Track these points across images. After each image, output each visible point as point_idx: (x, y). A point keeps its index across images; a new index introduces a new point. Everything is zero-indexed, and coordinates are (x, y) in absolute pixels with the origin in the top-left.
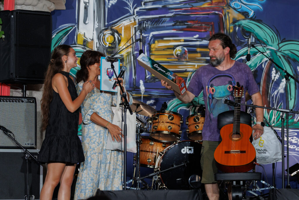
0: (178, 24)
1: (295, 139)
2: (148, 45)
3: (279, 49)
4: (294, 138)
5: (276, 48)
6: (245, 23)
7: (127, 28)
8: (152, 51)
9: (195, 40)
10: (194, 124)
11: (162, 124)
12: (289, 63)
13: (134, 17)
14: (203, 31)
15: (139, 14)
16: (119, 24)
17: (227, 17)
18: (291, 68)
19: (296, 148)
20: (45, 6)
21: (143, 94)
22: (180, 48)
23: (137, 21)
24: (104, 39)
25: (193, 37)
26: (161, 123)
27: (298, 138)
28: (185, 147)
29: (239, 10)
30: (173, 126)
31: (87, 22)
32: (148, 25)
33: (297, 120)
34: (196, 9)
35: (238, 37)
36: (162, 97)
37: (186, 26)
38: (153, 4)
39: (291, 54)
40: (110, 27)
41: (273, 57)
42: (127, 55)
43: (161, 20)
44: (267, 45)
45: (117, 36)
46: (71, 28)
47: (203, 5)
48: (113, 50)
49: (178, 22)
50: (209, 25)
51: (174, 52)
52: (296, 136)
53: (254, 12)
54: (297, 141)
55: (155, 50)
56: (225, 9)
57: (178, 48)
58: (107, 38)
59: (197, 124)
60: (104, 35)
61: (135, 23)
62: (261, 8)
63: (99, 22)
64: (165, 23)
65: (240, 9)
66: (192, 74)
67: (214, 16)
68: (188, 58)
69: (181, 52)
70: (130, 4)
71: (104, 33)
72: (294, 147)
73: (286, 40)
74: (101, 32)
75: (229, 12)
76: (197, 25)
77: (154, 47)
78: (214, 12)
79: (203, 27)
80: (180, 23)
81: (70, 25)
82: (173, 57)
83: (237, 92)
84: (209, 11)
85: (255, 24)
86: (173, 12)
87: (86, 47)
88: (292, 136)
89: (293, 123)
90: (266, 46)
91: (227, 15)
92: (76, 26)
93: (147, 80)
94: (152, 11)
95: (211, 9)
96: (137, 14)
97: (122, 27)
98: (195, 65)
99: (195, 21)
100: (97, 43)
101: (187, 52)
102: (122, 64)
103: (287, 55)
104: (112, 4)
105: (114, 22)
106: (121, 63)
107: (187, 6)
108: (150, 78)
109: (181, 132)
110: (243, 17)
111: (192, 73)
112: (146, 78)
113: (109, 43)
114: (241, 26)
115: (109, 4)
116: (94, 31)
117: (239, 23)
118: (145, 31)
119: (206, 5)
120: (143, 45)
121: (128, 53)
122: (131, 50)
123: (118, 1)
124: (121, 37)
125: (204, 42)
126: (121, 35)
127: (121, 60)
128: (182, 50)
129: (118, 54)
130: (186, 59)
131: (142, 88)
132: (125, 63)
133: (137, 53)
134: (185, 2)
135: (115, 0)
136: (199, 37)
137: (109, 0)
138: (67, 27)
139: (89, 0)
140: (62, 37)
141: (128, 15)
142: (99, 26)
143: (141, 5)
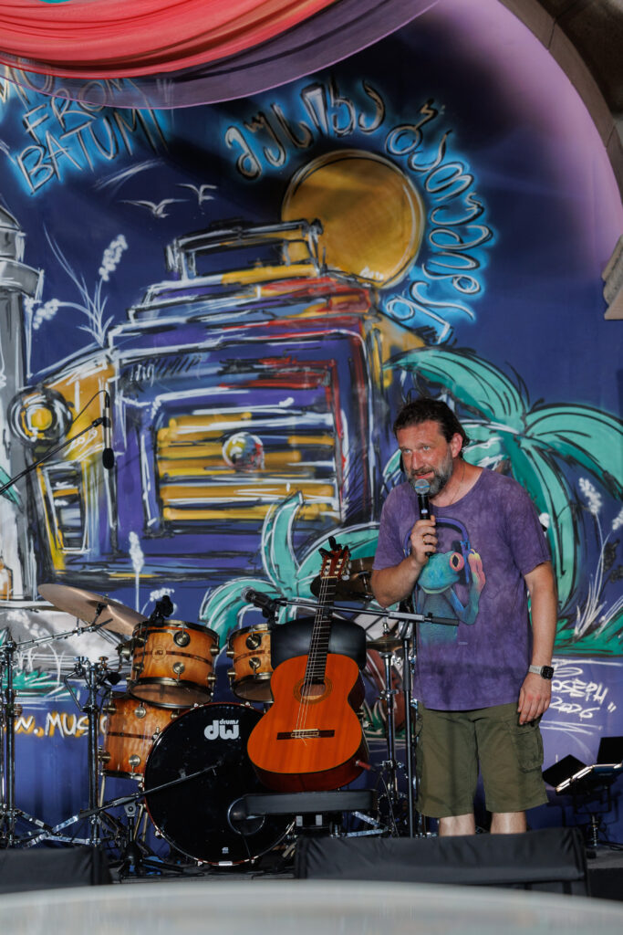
0: (234, 368)
1: (577, 685)
2: (148, 433)
3: (526, 431)
4: (574, 683)
5: (517, 429)
6: (427, 359)
7: (88, 385)
8: (160, 449)
9: (283, 412)
10: (246, 655)
11: (158, 657)
12: (556, 469)
13: (109, 354)
14: (305, 386)
15: (122, 343)
16: (65, 375)
17: (375, 344)
18: (561, 483)
19: (580, 712)
21: (141, 573)
22: (240, 437)
23: (116, 366)
24: (23, 420)
25: (278, 403)
26: (154, 655)
27: (585, 684)
28: (216, 722)
29: (408, 323)
30: (189, 664)
32: (148, 375)
33: (582, 632)
34: (284, 326)
36: (194, 579)
37: (255, 375)
38: (161, 315)
39: (561, 444)
40: (40, 385)
41: (509, 454)
42: (90, 461)
43: (184, 360)
44: (489, 420)
45: (62, 411)
47: (304, 311)
48: (53, 449)
49: (233, 364)
50: (323, 368)
51: (223, 451)
52: (580, 677)
53: (451, 327)
54: (583, 690)
55: (170, 446)
56: (368, 321)
57: (238, 439)
58: (32, 416)
59: (256, 656)
60: (24, 409)
61: (110, 372)
62: (472, 314)
63: (9, 371)
64: (196, 368)
65: (410, 321)
66: (275, 512)
67: (334, 343)
68: (265, 465)
69: (243, 449)
70: (96, 317)
71: (25, 403)
72: (574, 708)
73: (546, 403)
74: (14, 400)
75: (381, 329)
76: (288, 370)
77: (166, 437)
78: (336, 331)
79: (306, 375)
80: (239, 365)
82: (221, 463)
83: (328, 564)
84: (322, 328)
85: (454, 361)
86: (218, 336)
88: (570, 678)
89: (570, 640)
90: (489, 424)
91: (373, 338)
93: (149, 531)
94: (160, 334)
95: (328, 324)
96: (114, 344)
97: (73, 384)
98: (284, 485)
99: (284, 359)
100: (4, 431)
101: (261, 449)
102: (77, 487)
103: (551, 447)
104: (44, 320)
105: (52, 371)
106: (75, 485)
107: (260, 315)
108: (157, 526)
109: (213, 678)
110: (420, 343)
111: (277, 506)
112: (145, 527)
114: (415, 368)
115: (35, 319)
117: (410, 359)
118: (139, 393)
119: (312, 313)
120: (135, 432)
121: (92, 456)
122: (100, 448)
123: (61, 309)
124: (71, 413)
125: (311, 419)
126: (73, 406)
127: (73, 477)
128: (246, 444)
129: (64, 460)
130: (259, 467)
131: (137, 555)
132: (85, 486)
133: (119, 457)
134: (254, 306)
135: (52, 308)
136: (294, 403)
137: (35, 308)
141: (90, 347)
142: (10, 382)
143: (127, 319)
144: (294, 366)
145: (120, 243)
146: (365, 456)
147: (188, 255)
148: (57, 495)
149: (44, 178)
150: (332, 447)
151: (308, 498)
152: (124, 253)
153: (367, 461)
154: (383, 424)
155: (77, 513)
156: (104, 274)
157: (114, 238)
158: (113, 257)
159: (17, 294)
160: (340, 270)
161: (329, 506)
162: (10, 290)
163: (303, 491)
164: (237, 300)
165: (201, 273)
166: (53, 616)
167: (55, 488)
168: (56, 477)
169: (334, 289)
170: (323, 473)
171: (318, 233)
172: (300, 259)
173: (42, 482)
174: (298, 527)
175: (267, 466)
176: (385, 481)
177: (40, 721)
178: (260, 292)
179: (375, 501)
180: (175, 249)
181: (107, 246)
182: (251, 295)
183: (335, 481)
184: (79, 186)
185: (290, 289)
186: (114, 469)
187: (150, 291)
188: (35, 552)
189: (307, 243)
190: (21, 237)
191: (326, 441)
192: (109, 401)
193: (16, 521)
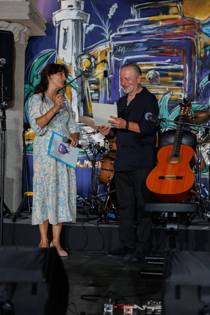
0: (151, 49)
9: (167, 64)
13: (110, 43)
14: (175, 55)
15: (114, 39)
16: (95, 49)
17: (199, 42)
22: (152, 72)
23: (112, 47)
24: (81, 64)
25: (165, 61)
31: (66, 48)
32: (122, 50)
34: (168, 35)
35: (208, 61)
37: (158, 51)
38: (128, 30)
40: (87, 52)
42: (102, 78)
43: (135, 45)
45: (94, 61)
46: (51, 53)
47: (175, 30)
48: (90, 73)
49: (151, 47)
50: (181, 50)
51: (146, 76)
56: (197, 34)
57: (150, 72)
58: (84, 63)
60: (81, 60)
61: (110, 49)
63: (77, 47)
64: (138, 48)
66: (163, 97)
67: (186, 41)
69: (153, 76)
70: (106, 30)
71: (82, 58)
74: (78, 57)
75: (201, 37)
76: (169, 50)
78: (186, 37)
79: (175, 52)
80: (153, 48)
81: (50, 50)
82: (145, 80)
84: (181, 36)
86: (146, 38)
91: (198, 40)
92: (55, 51)
94: (127, 37)
95: (183, 35)
96: (112, 39)
98: (166, 88)
99: (168, 46)
100: (75, 67)
101: (159, 76)
102: (97, 86)
104: (89, 31)
105: (91, 47)
107: (161, 31)
111: (163, 95)
115: (86, 30)
116: (72, 56)
118: (119, 56)
119: (178, 31)
120: (117, 69)
121: (103, 76)
123: (95, 27)
124: (97, 62)
125: (176, 66)
126: (97, 60)
127: (97, 83)
128: (154, 74)
129: (94, 77)
130: (158, 82)
132: (100, 86)
133: (112, 77)
134: (159, 28)
135: (92, 27)
136: (170, 61)
137: (87, 27)
138: (48, 52)
139: (68, 27)
140: (43, 62)
141: (104, 40)
142: (77, 51)
143: (116, 31)
144: (171, 48)
145: (115, 6)
146: (193, 80)
147: (137, 10)
148: (91, 89)
150: (182, 76)
151: (173, 93)
152: (117, 9)
153: (194, 81)
154: (200, 69)
155: (97, 95)
156: (110, 17)
157: (113, 4)
158: (113, 10)
159: (81, 22)
160: (188, 17)
161: (181, 96)
162: (79, 20)
163: (172, 90)
164: (153, 26)
165: (142, 17)
166: (88, 129)
167: (90, 87)
168: (91, 83)
169: (186, 23)
170: (179, 85)
171: (181, 4)
172: (175, 13)
173: (87, 85)
174: (170, 102)
175: (160, 82)
176: (200, 88)
177: (82, 162)
178: (161, 23)
179: (196, 95)
180: (133, 8)
181: (111, 7)
182: (158, 24)
183: (183, 87)
185: (171, 23)
187: (124, 22)
188: (83, 107)
189: (178, 7)
190: (83, 3)
191: (181, 74)
193: (77, 97)
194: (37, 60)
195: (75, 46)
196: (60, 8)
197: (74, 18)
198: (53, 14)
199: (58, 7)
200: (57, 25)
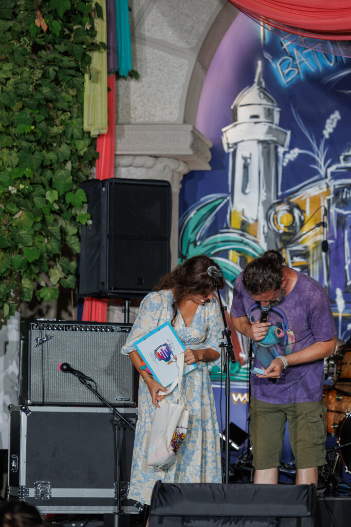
2: (350, 230)
7: (315, 200)
13: (328, 182)
15: (335, 176)
16: (300, 194)
20: (167, 168)
21: (343, 312)
23: (332, 189)
24: (275, 220)
31: (247, 191)
32: (350, 195)
40: (286, 199)
42: (314, 245)
45: (298, 215)
46: (220, 201)
48: (292, 237)
58: (281, 218)
60: (276, 213)
61: (328, 193)
63: (268, 190)
70: (321, 160)
71: (277, 209)
74: (271, 208)
81: (218, 196)
87: (245, 233)
92: (228, 198)
93: (348, 288)
96: (331, 176)
100: (264, 226)
102: (306, 261)
104: (290, 162)
105: (293, 191)
106: (305, 259)
112: (346, 286)
113: (285, 227)
115: (284, 160)
116: (259, 205)
118: (345, 205)
120: (342, 229)
121: (316, 243)
122: (321, 238)
123: (300, 155)
124: (304, 217)
126: (305, 212)
127: (304, 255)
129: (298, 244)
131: (340, 302)
132: (310, 260)
133: (332, 244)
135: (294, 153)
137: (285, 153)
138: (214, 199)
139: (251, 154)
140: (205, 216)
141: (316, 177)
142: (268, 197)
143: (339, 161)
145: (336, 116)
148: (295, 264)
149: (293, 75)
152: (339, 122)
156: (327, 135)
157: (332, 112)
158: (332, 124)
159: (274, 145)
162: (270, 142)
167: (293, 261)
168: (294, 254)
181: (328, 117)
184: (314, 81)
186: (328, 251)
190: (277, 111)
192: (327, 212)
194: (195, 214)
195: (263, 187)
196: (236, 120)
197: (262, 138)
198: (224, 130)
199: (232, 118)
200: (231, 150)
